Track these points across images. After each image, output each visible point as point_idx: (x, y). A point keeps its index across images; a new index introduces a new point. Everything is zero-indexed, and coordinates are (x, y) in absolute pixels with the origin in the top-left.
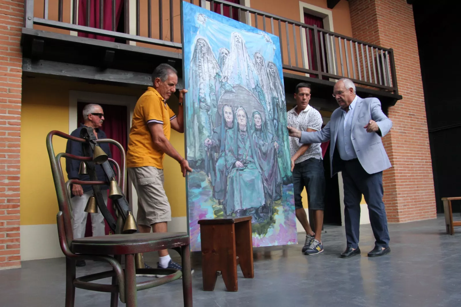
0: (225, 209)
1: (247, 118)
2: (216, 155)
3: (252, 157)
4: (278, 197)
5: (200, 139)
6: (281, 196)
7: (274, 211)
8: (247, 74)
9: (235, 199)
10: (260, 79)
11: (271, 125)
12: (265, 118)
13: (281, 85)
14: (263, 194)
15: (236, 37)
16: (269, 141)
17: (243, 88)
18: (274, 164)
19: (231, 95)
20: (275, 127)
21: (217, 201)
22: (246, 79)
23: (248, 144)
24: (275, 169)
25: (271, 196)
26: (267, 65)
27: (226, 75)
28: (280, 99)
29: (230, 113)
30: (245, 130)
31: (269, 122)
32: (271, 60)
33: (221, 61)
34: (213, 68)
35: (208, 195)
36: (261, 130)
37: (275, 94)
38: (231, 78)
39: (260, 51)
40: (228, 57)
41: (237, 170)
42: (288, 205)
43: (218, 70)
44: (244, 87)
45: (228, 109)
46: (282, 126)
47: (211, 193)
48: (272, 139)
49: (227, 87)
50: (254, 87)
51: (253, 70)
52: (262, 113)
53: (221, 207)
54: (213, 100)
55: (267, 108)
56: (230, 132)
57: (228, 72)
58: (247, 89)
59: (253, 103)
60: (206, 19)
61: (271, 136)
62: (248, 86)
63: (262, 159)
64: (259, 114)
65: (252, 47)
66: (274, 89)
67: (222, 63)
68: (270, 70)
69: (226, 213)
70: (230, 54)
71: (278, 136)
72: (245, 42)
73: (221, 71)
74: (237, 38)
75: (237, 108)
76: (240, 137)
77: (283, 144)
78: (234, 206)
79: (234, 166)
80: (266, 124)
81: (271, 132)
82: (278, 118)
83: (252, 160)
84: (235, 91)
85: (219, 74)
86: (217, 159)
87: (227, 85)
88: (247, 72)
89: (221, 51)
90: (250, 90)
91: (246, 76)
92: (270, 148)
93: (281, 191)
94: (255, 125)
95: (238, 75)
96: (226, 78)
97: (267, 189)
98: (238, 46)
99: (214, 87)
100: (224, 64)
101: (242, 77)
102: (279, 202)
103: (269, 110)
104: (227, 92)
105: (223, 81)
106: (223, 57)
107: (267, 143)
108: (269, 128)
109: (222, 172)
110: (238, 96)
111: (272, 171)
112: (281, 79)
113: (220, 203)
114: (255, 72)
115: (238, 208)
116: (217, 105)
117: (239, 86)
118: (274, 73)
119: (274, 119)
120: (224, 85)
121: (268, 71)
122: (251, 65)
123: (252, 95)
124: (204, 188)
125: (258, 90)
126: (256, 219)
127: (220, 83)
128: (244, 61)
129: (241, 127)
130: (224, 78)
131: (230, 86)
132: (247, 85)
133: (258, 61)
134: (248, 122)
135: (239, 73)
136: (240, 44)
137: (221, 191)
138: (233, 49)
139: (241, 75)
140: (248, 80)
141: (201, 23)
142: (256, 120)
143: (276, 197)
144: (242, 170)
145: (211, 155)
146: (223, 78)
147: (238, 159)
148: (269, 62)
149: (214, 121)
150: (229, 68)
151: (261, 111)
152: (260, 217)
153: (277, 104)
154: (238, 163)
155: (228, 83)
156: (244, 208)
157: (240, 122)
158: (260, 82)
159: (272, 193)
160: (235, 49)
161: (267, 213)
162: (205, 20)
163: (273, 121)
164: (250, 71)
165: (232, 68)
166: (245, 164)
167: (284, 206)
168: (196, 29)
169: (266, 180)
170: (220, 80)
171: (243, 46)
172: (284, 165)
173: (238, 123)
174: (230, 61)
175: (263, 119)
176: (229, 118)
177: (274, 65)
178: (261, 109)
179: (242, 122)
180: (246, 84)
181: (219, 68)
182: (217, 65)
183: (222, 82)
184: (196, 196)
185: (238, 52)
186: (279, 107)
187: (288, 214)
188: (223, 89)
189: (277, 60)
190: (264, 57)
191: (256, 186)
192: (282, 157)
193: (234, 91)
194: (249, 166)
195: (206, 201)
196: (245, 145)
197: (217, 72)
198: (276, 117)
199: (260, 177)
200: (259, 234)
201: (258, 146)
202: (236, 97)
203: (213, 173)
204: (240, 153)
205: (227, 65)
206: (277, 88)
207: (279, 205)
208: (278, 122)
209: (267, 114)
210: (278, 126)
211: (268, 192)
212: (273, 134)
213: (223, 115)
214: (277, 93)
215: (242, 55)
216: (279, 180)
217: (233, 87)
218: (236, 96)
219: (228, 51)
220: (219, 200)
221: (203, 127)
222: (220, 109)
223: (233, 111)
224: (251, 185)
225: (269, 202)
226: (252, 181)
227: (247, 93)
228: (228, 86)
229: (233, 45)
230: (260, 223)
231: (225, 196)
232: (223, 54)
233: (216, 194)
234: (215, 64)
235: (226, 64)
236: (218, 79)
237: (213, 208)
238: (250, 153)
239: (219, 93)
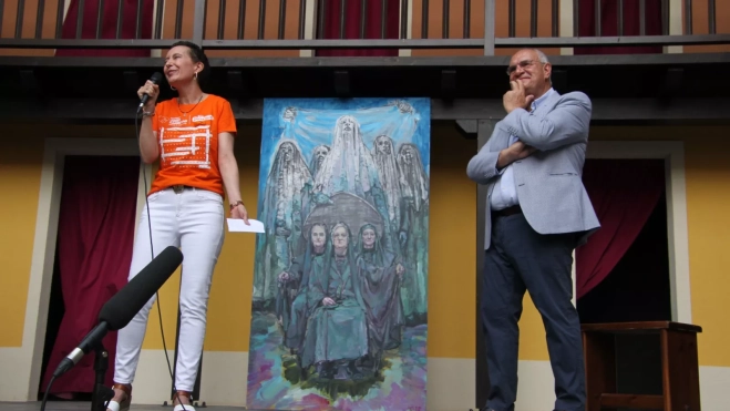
0: (299, 360)
1: (350, 236)
2: (293, 292)
3: (352, 289)
4: (395, 345)
5: (272, 273)
6: (400, 343)
7: (383, 364)
8: (357, 173)
9: (317, 347)
10: (381, 175)
11: (393, 239)
12: (384, 233)
13: (424, 176)
14: (366, 340)
15: (344, 122)
16: (387, 264)
18: (392, 297)
19: (326, 209)
20: (400, 243)
21: (289, 350)
22: (355, 180)
23: (347, 272)
24: (392, 304)
25: (380, 344)
26: (397, 150)
27: (321, 182)
28: (417, 199)
29: (321, 234)
30: (344, 253)
31: (389, 237)
32: (409, 140)
34: (301, 178)
35: (276, 343)
36: (372, 251)
37: (408, 192)
38: (329, 185)
39: (386, 132)
40: (328, 156)
41: (325, 309)
42: (412, 356)
43: (308, 179)
44: (350, 193)
45: (318, 229)
46: (416, 239)
47: (281, 340)
48: (393, 261)
50: (367, 189)
51: (370, 164)
52: (379, 227)
53: (294, 357)
54: (297, 221)
55: (389, 216)
56: (319, 260)
57: (325, 178)
58: (356, 196)
59: (362, 214)
60: (297, 112)
61: (391, 258)
62: (358, 191)
63: (369, 291)
64: (373, 227)
65: (371, 131)
66: (406, 184)
68: (402, 158)
69: (300, 364)
70: (331, 151)
71: (405, 255)
72: (359, 126)
73: (314, 179)
74: (347, 124)
75: (335, 224)
76: (334, 265)
77: (414, 266)
78: (314, 356)
79: (320, 303)
80: (383, 240)
81: (391, 250)
82: (409, 227)
83: (351, 294)
84: (334, 202)
85: (310, 184)
86: (295, 298)
88: (357, 169)
90: (360, 196)
91: (356, 176)
92: (386, 275)
93: (400, 335)
94: (363, 244)
95: (342, 178)
96: (320, 187)
97: (373, 333)
98: (346, 136)
99: (299, 204)
100: (318, 169)
101: (348, 179)
102: (395, 351)
103: (391, 218)
104: (319, 206)
105: (316, 192)
107: (382, 269)
108: (389, 245)
109: (299, 313)
110: (337, 208)
111: (387, 308)
112: (425, 165)
113: (292, 353)
114: (373, 166)
115: (320, 358)
116: (302, 226)
117: (342, 193)
118: (411, 159)
119: (401, 230)
120: (316, 197)
121: (399, 159)
122: (367, 157)
124: (272, 334)
125: (376, 191)
126: (349, 373)
127: (310, 196)
128: (354, 155)
129: (337, 251)
130: (317, 187)
131: (326, 197)
132: (356, 189)
133: (381, 148)
134: (350, 242)
135: (343, 175)
136: (350, 132)
137: (296, 336)
138: (337, 142)
139: (346, 177)
140: (358, 181)
141: (289, 120)
142: (365, 237)
143: (389, 344)
144: (333, 309)
145: (286, 293)
146: (315, 188)
147: (327, 295)
148: (403, 145)
149: (295, 249)
150: (327, 171)
151: (377, 223)
152: (356, 372)
153: (410, 207)
154: (327, 300)
155: (322, 193)
156: (331, 359)
157: (336, 243)
158: (381, 180)
159: (383, 338)
160: (339, 142)
161: (371, 367)
162: (295, 114)
163: (398, 234)
164: (364, 168)
165: (332, 171)
166: (339, 300)
167: (403, 357)
168: (279, 131)
169: (375, 321)
170: (311, 192)
172: (411, 296)
173: (333, 246)
174: (329, 164)
175: (380, 233)
177: (413, 146)
178: (377, 219)
179: (341, 243)
180: (354, 188)
181: (311, 176)
182: (308, 171)
183: (313, 193)
184: (260, 344)
185: (346, 145)
186: (414, 210)
187: (412, 369)
188: (314, 203)
189: (420, 138)
190: (395, 139)
191: (355, 330)
192: (409, 286)
193: (332, 202)
194: (345, 303)
195: (273, 350)
196: (341, 274)
197: (307, 182)
198: (405, 227)
199: (363, 317)
200: (353, 395)
201: (365, 273)
203: (286, 315)
204: (331, 286)
205: (324, 168)
206: (414, 181)
207: (396, 355)
208: (408, 235)
209: (387, 225)
210: (408, 240)
211: (375, 337)
212: (394, 254)
213: (310, 237)
214: (413, 190)
215: (353, 148)
216: (399, 319)
217: (331, 198)
218: (333, 209)
219: (329, 149)
220: (292, 349)
221: (278, 258)
222: (305, 229)
223: (327, 231)
224: (347, 328)
225: (374, 352)
226: (349, 323)
227: (354, 201)
228: (322, 198)
229: (338, 135)
230: (355, 381)
231: (302, 343)
233: (288, 342)
234: (304, 172)
235: (322, 168)
236: (307, 191)
237: (282, 359)
238: (349, 285)
239: (307, 210)
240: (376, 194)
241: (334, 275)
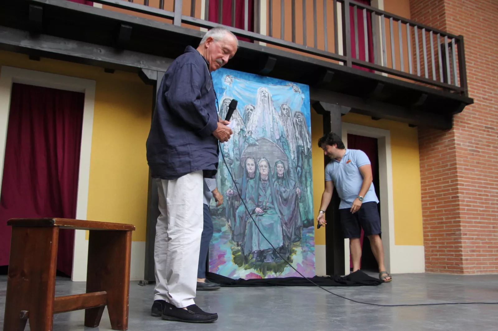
0: (242, 250)
1: (270, 167)
2: (236, 203)
3: (272, 203)
4: (298, 239)
5: (222, 189)
6: (300, 238)
7: (292, 252)
8: (272, 127)
9: (253, 241)
10: (285, 130)
11: (294, 171)
12: (289, 167)
13: (308, 133)
14: (282, 236)
15: (262, 92)
16: (291, 188)
17: (267, 140)
18: (294, 209)
19: (254, 148)
20: (298, 174)
21: (236, 243)
22: (271, 131)
23: (269, 192)
24: (295, 213)
25: (289, 239)
26: (293, 115)
27: (251, 129)
28: (305, 147)
29: (252, 165)
30: (267, 179)
31: (292, 170)
32: (299, 109)
33: (246, 117)
34: (238, 125)
35: (227, 238)
36: (283, 178)
37: (301, 142)
38: (255, 132)
39: (287, 102)
40: (253, 113)
41: (257, 216)
42: (307, 246)
43: (242, 126)
44: (268, 139)
45: (250, 161)
46: (306, 173)
47: (230, 237)
48: (295, 186)
49: (250, 141)
50: (278, 137)
51: (279, 122)
52: (285, 163)
53: (239, 248)
54: (236, 154)
55: (291, 156)
56: (252, 182)
57: (252, 127)
58: (272, 141)
59: (276, 154)
60: (233, 79)
61: (293, 183)
62: (273, 138)
63: (282, 205)
64: (282, 163)
65: (278, 100)
66: (299, 137)
67: (247, 119)
68: (296, 120)
69: (243, 253)
70: (256, 109)
71: (301, 182)
72: (271, 96)
73: (246, 127)
74: (264, 93)
75: (260, 159)
76: (261, 186)
77: (306, 190)
78: (252, 247)
79: (254, 212)
80: (288, 172)
81: (294, 179)
82: (302, 165)
83: (272, 206)
84: (259, 143)
85: (244, 130)
86: (238, 207)
87: (251, 139)
88: (271, 124)
89: (246, 107)
90: (274, 141)
91: (271, 128)
92: (291, 194)
93: (300, 233)
94: (277, 174)
95: (263, 128)
96: (250, 133)
97: (285, 232)
98: (264, 101)
99: (237, 142)
100: (248, 120)
101: (267, 130)
102: (298, 243)
103: (292, 158)
104: (250, 145)
105: (247, 136)
106: (248, 113)
107: (288, 190)
108: (292, 175)
109: (241, 218)
110: (261, 148)
111: (293, 215)
112: (309, 127)
113: (238, 245)
114: (281, 123)
115: (255, 249)
116: (240, 158)
117: (263, 139)
118: (301, 122)
119: (298, 166)
120: (248, 139)
121: (294, 121)
122: (277, 117)
123: (276, 146)
124: (224, 232)
125: (283, 140)
126: (273, 258)
127: (244, 138)
128: (269, 114)
129: (262, 177)
130: (248, 132)
131: (254, 140)
132: (272, 137)
133: (285, 112)
134: (270, 171)
135: (263, 126)
136: (266, 99)
137: (240, 234)
138: (259, 104)
139: (265, 128)
140: (272, 132)
141: (228, 84)
142: (278, 169)
143: (295, 239)
144: (262, 215)
145: (232, 203)
146: (247, 133)
147: (258, 206)
148: (296, 112)
149: (236, 173)
150: (254, 123)
151: (284, 160)
152: (277, 257)
153: (302, 152)
154: (258, 209)
155: (251, 137)
156: (262, 249)
157: (261, 172)
158: (285, 133)
159: (291, 235)
160: (260, 104)
161: (285, 253)
162: (232, 80)
163: (297, 169)
164: (276, 124)
165: (256, 123)
166: (265, 210)
167: (302, 247)
168: (222, 90)
169: (286, 224)
170: (244, 135)
171: (269, 100)
172: (305, 209)
173: (260, 174)
174: (255, 117)
175: (286, 167)
176: (251, 169)
177: (302, 114)
178: (284, 157)
179: (264, 171)
180: (270, 136)
181: (244, 124)
182: (242, 121)
183: (246, 136)
184: (217, 239)
185: (264, 106)
186: (304, 154)
187: (307, 254)
188: (247, 143)
189: (305, 109)
190: (291, 108)
191: (275, 230)
192: (304, 201)
193: (258, 144)
194: (269, 211)
195: (225, 243)
196: (266, 192)
197: (242, 128)
198: (300, 164)
199: (279, 222)
200: (276, 272)
201: (279, 193)
202: (260, 149)
203: (233, 219)
204: (260, 200)
205: (252, 120)
206: (303, 136)
207: (297, 246)
208: (302, 169)
209: (290, 162)
210: (302, 173)
211: (286, 234)
212: (295, 181)
213: (246, 167)
214: (303, 141)
215: (268, 109)
216: (299, 223)
217: (257, 141)
218: (259, 148)
219: (254, 107)
220: (238, 242)
221: (226, 179)
222: (243, 162)
223: (255, 163)
224: (270, 228)
225: (287, 244)
226: (271, 225)
227: (271, 145)
228: (252, 140)
229: (259, 100)
230: (276, 263)
231: (244, 238)
232: (248, 111)
233: (235, 237)
234: (240, 121)
235: (251, 119)
236: (242, 135)
237: (232, 250)
238: (270, 200)
239: (243, 148)
240: (283, 141)
241: (262, 193)
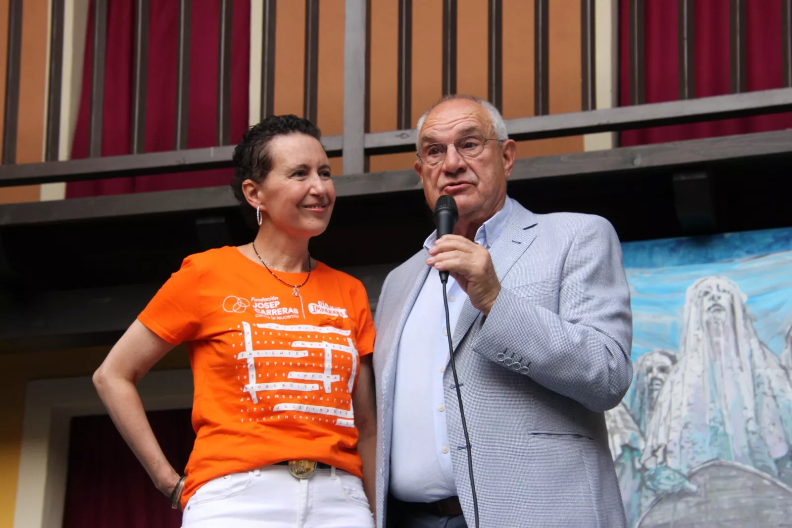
8: (750, 414)
15: (706, 293)
17: (733, 467)
19: (681, 506)
22: (747, 431)
27: (662, 440)
33: (642, 401)
34: (612, 431)
38: (682, 447)
40: (672, 376)
43: (629, 435)
44: (738, 464)
49: (662, 481)
51: (782, 391)
57: (669, 428)
58: (750, 468)
62: (757, 456)
67: (646, 407)
70: (680, 365)
72: (745, 299)
73: (643, 434)
74: (713, 298)
84: (699, 487)
85: (634, 446)
87: (665, 473)
88: (749, 402)
89: (641, 365)
90: (765, 468)
91: (748, 421)
95: (712, 428)
96: (660, 453)
98: (713, 325)
100: (652, 408)
101: (729, 430)
104: (662, 498)
105: (651, 465)
106: (651, 384)
110: (708, 502)
117: (716, 465)
120: (652, 478)
122: (771, 373)
123: (774, 484)
127: (638, 476)
128: (737, 371)
130: (654, 453)
131: (677, 476)
132: (752, 453)
135: (714, 419)
136: (724, 316)
138: (691, 341)
139: (722, 423)
140: (754, 433)
146: (647, 454)
150: (675, 413)
155: (667, 467)
160: (698, 340)
164: (768, 400)
165: (685, 412)
170: (638, 466)
171: (735, 317)
180: (746, 450)
181: (636, 427)
182: (629, 418)
183: (644, 468)
188: (649, 493)
193: (693, 487)
197: (627, 441)
202: (703, 507)
205: (665, 406)
215: (733, 353)
217: (690, 477)
218: (698, 504)
219: (674, 360)
227: (750, 483)
228: (668, 478)
229: (693, 326)
232: (650, 375)
234: (618, 418)
235: (661, 405)
236: (629, 464)
239: (634, 510)
